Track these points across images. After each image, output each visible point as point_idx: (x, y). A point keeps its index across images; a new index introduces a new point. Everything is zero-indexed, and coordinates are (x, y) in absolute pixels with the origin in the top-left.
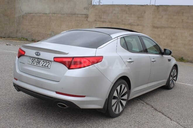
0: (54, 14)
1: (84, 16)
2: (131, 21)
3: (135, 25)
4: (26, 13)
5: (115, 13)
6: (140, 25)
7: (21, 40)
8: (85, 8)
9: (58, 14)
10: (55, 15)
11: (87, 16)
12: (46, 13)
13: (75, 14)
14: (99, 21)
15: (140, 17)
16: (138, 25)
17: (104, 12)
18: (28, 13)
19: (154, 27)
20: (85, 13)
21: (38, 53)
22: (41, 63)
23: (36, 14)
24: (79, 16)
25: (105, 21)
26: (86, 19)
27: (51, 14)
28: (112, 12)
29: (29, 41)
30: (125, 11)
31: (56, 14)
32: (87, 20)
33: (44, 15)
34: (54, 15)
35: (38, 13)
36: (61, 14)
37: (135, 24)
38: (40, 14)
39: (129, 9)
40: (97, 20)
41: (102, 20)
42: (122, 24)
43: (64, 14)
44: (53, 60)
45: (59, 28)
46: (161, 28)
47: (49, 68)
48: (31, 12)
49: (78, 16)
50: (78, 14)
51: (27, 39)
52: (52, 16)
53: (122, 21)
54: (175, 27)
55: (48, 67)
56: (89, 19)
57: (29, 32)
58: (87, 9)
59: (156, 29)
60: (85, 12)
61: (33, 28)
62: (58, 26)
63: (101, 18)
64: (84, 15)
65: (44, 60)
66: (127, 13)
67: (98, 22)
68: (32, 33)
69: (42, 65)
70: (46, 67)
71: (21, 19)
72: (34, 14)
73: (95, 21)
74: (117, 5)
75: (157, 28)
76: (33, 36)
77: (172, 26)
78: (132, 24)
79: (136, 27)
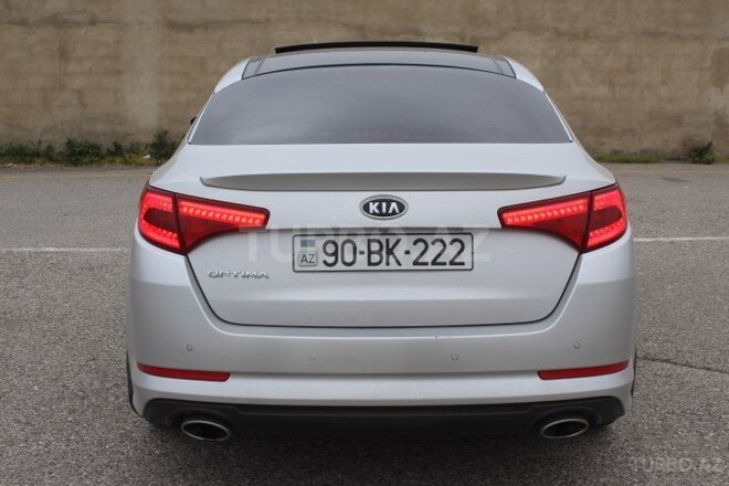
2: (55, 5)
3: (78, 24)
6: (102, 22)
16: (93, 23)
19: (173, 26)
21: (389, 202)
22: (407, 252)
37: (80, 18)
42: (12, 23)
44: (499, 226)
46: (207, 26)
47: (468, 266)
54: (268, 20)
55: (463, 264)
59: (184, 36)
65: (421, 235)
69: (416, 263)
70: (448, 267)
75: (189, 28)
77: (253, 16)
78: (65, 17)
79: (83, 33)
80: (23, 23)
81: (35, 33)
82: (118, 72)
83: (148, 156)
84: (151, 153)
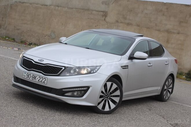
0: (58, 6)
1: (102, 13)
2: (169, 27)
3: (174, 33)
4: (16, 2)
5: (146, 14)
6: (182, 34)
7: (5, 40)
8: (103, 3)
9: (63, 7)
10: (59, 8)
11: (105, 14)
12: (46, 4)
13: (88, 10)
14: (121, 22)
15: (182, 22)
16: (178, 33)
17: (131, 11)
18: (20, 2)
20: (102, 10)
23: (31, 4)
24: (94, 12)
25: (131, 24)
26: (104, 17)
27: (52, 7)
28: (142, 12)
29: (16, 42)
30: (161, 11)
31: (61, 7)
32: (105, 20)
33: (43, 6)
34: (57, 8)
35: (34, 3)
36: (67, 7)
37: (175, 31)
38: (37, 4)
39: (167, 9)
40: (119, 21)
41: (127, 21)
42: (156, 30)
43: (72, 8)
45: (63, 27)
48: (23, 1)
49: (92, 13)
50: (93, 11)
51: (14, 39)
52: (55, 10)
53: (156, 25)
56: (108, 19)
57: (18, 29)
58: (106, 4)
60: (103, 8)
61: (25, 24)
62: (62, 24)
63: (125, 18)
64: (101, 11)
66: (163, 15)
67: (121, 24)
68: (23, 31)
71: (9, 10)
72: (28, 4)
73: (117, 21)
74: (150, 1)
76: (24, 36)
78: (171, 30)
79: (175, 36)
80: (159, 30)
81: (161, 34)
82: (182, 49)
83: (184, 77)
84: (186, 76)
